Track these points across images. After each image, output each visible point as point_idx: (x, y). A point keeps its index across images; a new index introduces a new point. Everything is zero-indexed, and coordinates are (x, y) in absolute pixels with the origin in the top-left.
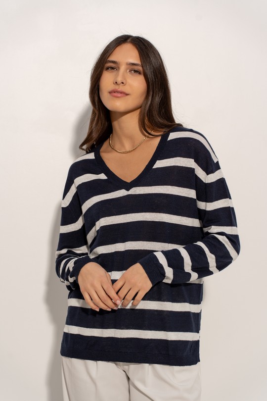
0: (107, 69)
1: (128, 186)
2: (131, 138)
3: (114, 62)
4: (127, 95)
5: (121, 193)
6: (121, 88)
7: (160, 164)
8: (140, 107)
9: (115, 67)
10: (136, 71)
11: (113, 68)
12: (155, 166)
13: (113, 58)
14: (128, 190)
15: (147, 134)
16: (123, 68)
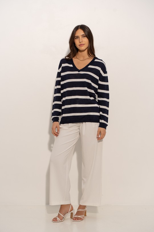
0: (76, 38)
1: (79, 71)
2: (84, 57)
3: (77, 36)
4: (84, 44)
5: (77, 72)
6: (82, 43)
7: (90, 66)
8: (87, 48)
9: (78, 37)
10: (84, 36)
11: (77, 38)
12: (89, 67)
13: (76, 35)
14: (79, 72)
15: (90, 56)
16: (80, 37)
